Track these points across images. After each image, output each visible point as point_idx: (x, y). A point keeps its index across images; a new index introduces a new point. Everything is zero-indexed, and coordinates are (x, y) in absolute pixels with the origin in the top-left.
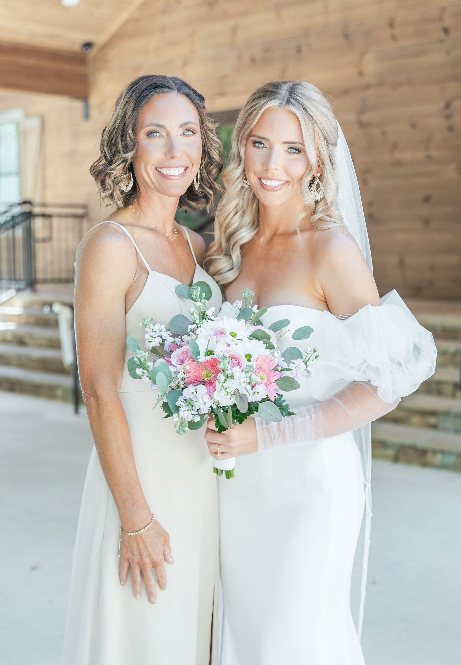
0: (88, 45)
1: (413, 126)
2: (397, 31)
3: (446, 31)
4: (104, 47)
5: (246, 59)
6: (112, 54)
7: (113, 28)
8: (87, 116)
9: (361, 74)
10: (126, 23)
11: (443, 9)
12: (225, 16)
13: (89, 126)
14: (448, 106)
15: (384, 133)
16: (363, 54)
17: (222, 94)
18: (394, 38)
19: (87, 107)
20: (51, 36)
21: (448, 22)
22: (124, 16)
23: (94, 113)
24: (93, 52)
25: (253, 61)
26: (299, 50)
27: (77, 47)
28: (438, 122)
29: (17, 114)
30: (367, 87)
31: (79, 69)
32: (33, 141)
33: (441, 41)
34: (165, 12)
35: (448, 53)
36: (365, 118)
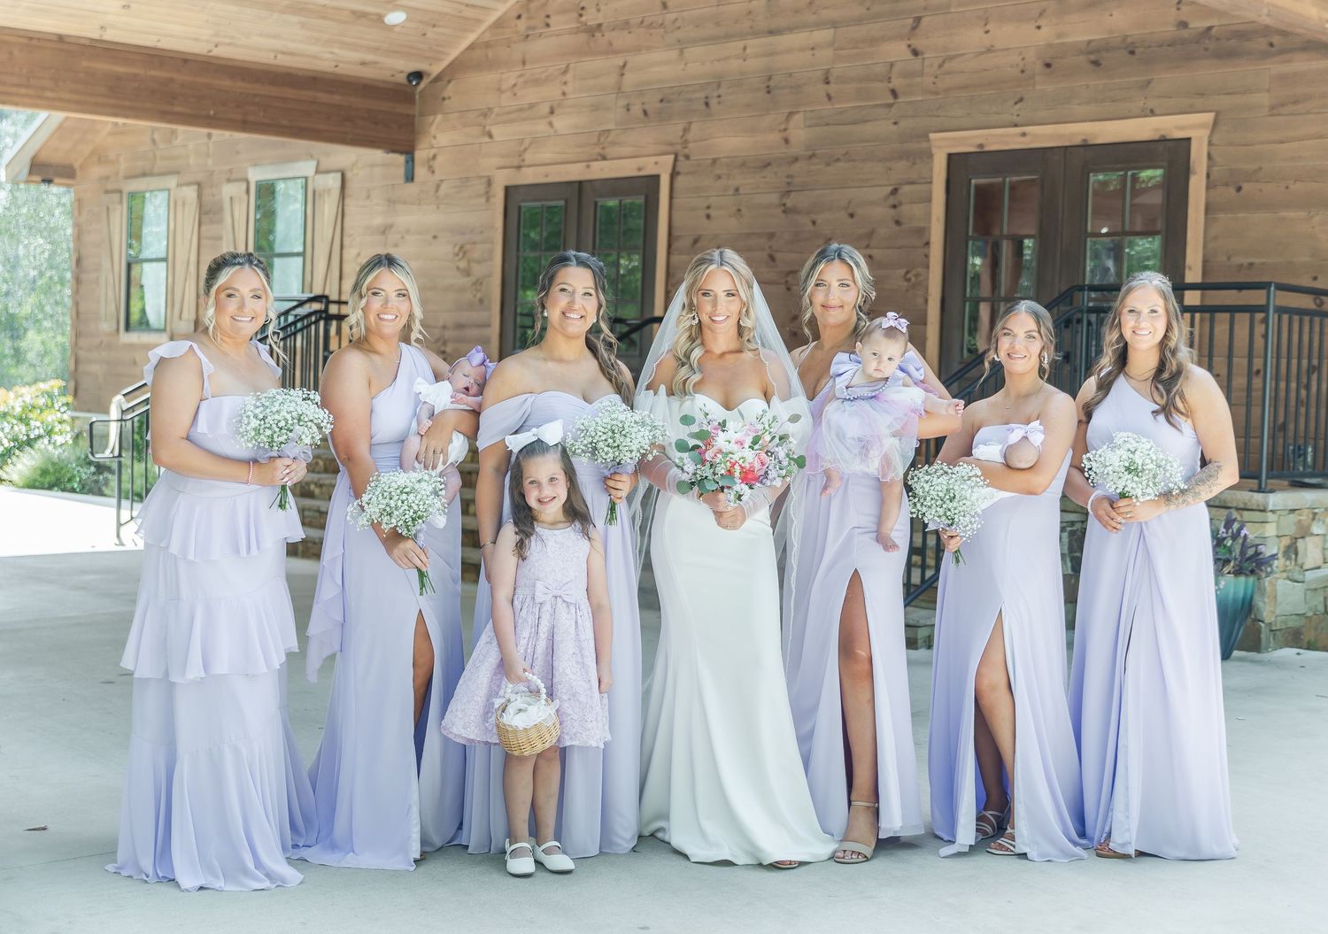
0: (418, 75)
1: (852, 216)
2: (832, 88)
3: (894, 93)
4: (438, 79)
5: (637, 110)
6: (450, 90)
7: (454, 54)
8: (410, 177)
9: (787, 141)
10: (472, 47)
11: (892, 65)
12: (611, 50)
13: (412, 189)
14: (895, 191)
15: (814, 223)
16: (791, 114)
17: (604, 158)
18: (829, 97)
19: (411, 162)
20: (363, 63)
21: (897, 83)
22: (471, 38)
23: (420, 172)
24: (423, 85)
25: (645, 113)
26: (707, 104)
27: (402, 79)
28: (882, 212)
29: (308, 168)
30: (796, 159)
31: (401, 109)
32: (328, 208)
33: (890, 106)
34: (527, 36)
35: (895, 123)
36: (789, 202)
